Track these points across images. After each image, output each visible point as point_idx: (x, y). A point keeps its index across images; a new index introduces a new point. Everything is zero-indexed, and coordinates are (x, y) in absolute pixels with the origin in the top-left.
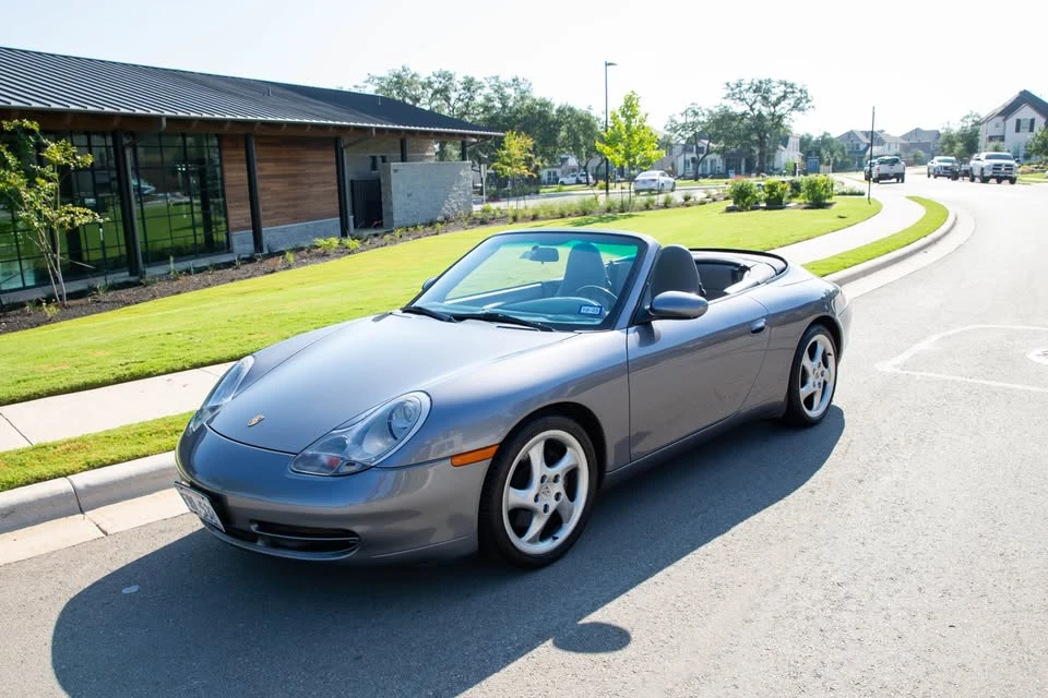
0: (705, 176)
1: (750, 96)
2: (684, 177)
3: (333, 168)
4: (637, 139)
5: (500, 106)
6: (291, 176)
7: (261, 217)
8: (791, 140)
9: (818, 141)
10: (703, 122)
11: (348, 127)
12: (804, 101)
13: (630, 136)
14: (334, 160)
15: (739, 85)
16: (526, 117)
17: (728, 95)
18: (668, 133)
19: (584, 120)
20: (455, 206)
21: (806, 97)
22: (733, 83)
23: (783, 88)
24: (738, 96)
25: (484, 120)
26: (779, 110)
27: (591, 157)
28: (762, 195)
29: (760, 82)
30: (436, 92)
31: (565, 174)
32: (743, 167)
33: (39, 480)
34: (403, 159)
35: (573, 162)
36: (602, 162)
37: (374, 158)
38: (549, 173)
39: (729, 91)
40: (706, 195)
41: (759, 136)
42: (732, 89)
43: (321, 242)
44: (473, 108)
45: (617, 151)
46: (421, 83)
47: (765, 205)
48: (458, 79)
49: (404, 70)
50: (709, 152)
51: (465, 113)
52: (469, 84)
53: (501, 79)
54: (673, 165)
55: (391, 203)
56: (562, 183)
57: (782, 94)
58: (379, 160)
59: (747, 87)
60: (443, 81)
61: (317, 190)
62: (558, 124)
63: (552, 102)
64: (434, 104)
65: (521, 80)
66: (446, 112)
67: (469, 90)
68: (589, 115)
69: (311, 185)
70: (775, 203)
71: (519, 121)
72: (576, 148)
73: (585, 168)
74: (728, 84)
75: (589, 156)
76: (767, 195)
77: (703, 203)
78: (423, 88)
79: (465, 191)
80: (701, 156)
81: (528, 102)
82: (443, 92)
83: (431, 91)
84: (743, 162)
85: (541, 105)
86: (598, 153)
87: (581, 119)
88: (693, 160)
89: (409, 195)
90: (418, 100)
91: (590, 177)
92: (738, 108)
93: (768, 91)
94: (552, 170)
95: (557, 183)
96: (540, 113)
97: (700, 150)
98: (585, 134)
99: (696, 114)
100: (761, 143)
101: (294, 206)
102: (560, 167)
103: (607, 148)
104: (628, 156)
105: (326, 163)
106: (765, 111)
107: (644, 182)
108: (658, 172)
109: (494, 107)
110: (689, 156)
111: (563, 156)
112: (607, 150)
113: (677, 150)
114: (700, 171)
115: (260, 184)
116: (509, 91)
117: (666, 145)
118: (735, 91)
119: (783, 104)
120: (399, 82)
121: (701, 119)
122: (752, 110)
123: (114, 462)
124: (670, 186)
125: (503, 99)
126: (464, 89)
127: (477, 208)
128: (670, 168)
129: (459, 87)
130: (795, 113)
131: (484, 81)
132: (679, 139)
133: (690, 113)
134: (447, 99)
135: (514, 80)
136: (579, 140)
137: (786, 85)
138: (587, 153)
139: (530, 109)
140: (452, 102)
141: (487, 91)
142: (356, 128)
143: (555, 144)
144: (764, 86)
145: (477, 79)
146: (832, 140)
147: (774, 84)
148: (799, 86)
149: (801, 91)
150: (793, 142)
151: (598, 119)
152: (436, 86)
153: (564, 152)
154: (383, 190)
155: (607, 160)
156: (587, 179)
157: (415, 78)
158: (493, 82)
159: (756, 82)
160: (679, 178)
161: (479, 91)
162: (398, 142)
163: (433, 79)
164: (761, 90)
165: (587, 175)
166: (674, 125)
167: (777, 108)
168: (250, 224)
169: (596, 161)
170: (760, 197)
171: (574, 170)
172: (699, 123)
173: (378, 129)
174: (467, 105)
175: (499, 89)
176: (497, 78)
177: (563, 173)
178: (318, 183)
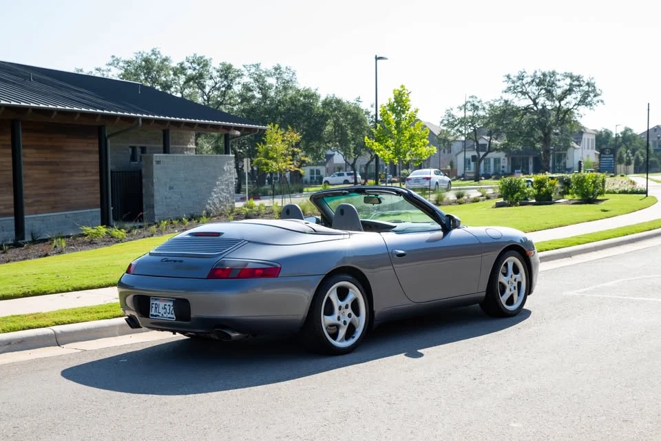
0: (488, 177)
1: (533, 89)
2: (464, 177)
3: (96, 158)
4: (407, 135)
5: (260, 96)
6: (51, 163)
7: (24, 204)
8: (585, 136)
9: (617, 138)
10: (484, 117)
11: (114, 117)
12: (592, 95)
13: (400, 132)
14: (97, 149)
15: (521, 78)
16: (289, 109)
17: (509, 89)
18: (445, 128)
19: (352, 114)
20: (216, 201)
21: (594, 91)
22: (514, 74)
23: (568, 81)
24: (520, 90)
25: (243, 111)
26: (565, 104)
27: (360, 154)
28: (531, 190)
29: (544, 75)
30: (190, 79)
31: (329, 173)
32: (531, 167)
33: (29, 328)
34: (166, 150)
35: (339, 158)
36: (372, 160)
37: (134, 149)
38: (312, 172)
39: (510, 84)
40: (480, 194)
41: (544, 132)
42: (513, 82)
43: (88, 230)
44: (230, 98)
45: (387, 147)
46: (172, 69)
47: (534, 201)
48: (215, 65)
49: (154, 53)
50: (490, 150)
51: (221, 103)
52: (226, 72)
53: (262, 67)
54: (451, 164)
55: (153, 196)
56: (327, 182)
57: (568, 88)
58: (139, 150)
59: (529, 80)
60: (198, 68)
61: (77, 179)
62: (324, 118)
63: (318, 93)
64: (187, 91)
65: (283, 69)
66: (200, 100)
67: (226, 77)
68: (358, 109)
69: (71, 174)
70: (544, 198)
71: (281, 114)
72: (343, 143)
73: (353, 166)
74: (508, 77)
75: (357, 152)
76: (535, 191)
77: (476, 200)
78: (175, 74)
79: (228, 185)
80: (482, 154)
81: (291, 93)
82: (197, 80)
83: (182, 79)
84: (531, 160)
85: (305, 97)
86: (367, 149)
87: (349, 112)
88: (474, 158)
89: (171, 188)
90: (169, 87)
91: (359, 176)
92: (522, 102)
93: (552, 84)
94: (315, 168)
95: (321, 183)
96: (304, 105)
97: (480, 148)
98: (352, 128)
99: (476, 108)
100: (546, 139)
101: (54, 194)
102: (324, 164)
103: (376, 144)
104: (397, 152)
105: (89, 152)
106: (549, 105)
107: (417, 180)
108: (433, 170)
109: (253, 97)
110: (469, 155)
111: (329, 152)
112: (376, 145)
113: (456, 147)
114: (482, 171)
115: (25, 171)
116: (271, 81)
117: (441, 141)
118: (516, 84)
119: (569, 98)
120: (148, 66)
121: (481, 113)
122: (536, 104)
123: (69, 323)
124: (446, 185)
125: (264, 89)
126: (221, 77)
127: (239, 205)
128: (449, 167)
129: (215, 74)
130: (582, 109)
131: (243, 69)
132: (460, 135)
133: (469, 106)
134: (202, 87)
135: (276, 69)
136: (347, 135)
137: (571, 77)
138: (355, 149)
139: (293, 101)
140: (207, 90)
141: (246, 79)
142: (123, 118)
143: (320, 139)
144: (548, 79)
145: (236, 67)
146: (634, 137)
147: (558, 77)
148: (586, 79)
149: (588, 84)
150: (588, 139)
151: (368, 113)
152: (189, 72)
153: (329, 148)
154: (144, 181)
155: (376, 156)
156: (356, 178)
157: (166, 63)
158: (253, 70)
159: (539, 74)
160: (458, 178)
161: (238, 80)
162: (161, 132)
163: (187, 65)
164: (545, 82)
165: (355, 174)
166: (451, 120)
167: (563, 103)
168: (12, 210)
169: (366, 158)
170: (529, 192)
171: (339, 169)
172: (479, 117)
173: (144, 120)
174: (224, 94)
175: (259, 79)
176: (257, 66)
177: (327, 171)
178: (78, 172)
